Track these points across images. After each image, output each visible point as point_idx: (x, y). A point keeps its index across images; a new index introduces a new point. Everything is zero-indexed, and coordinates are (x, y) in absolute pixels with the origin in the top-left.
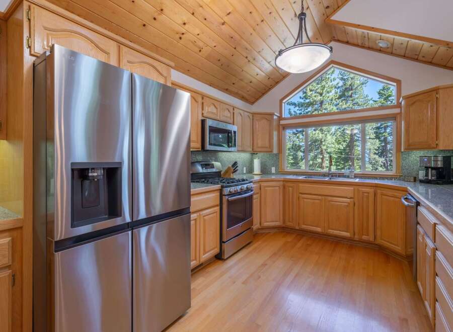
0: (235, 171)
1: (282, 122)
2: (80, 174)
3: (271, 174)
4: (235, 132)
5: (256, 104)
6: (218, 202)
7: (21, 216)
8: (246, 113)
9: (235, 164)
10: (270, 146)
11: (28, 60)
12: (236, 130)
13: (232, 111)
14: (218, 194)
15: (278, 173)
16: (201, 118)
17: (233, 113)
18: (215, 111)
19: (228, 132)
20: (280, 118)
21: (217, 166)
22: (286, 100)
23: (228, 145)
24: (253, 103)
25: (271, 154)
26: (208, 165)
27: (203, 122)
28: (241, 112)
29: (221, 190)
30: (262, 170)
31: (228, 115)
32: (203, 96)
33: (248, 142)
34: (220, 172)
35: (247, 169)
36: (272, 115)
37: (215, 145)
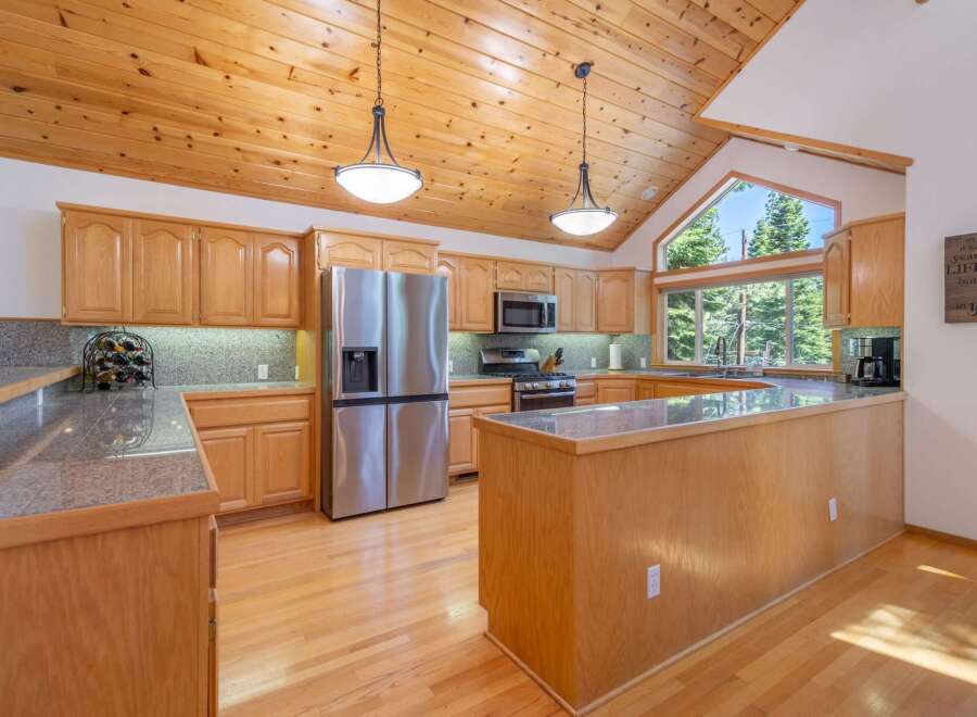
0: (558, 364)
1: (657, 281)
2: (348, 355)
3: (640, 369)
4: (551, 306)
6: (508, 400)
7: (314, 385)
8: (580, 274)
9: (559, 353)
10: (628, 323)
12: (556, 302)
13: (550, 274)
14: (508, 389)
15: (649, 367)
16: (492, 291)
17: (554, 277)
18: (516, 277)
19: (540, 306)
20: (653, 274)
21: (531, 354)
22: (664, 241)
23: (540, 325)
24: (612, 250)
25: (638, 336)
26: (514, 353)
27: (496, 295)
28: (572, 273)
29: (513, 385)
30: (628, 363)
31: (544, 280)
32: (496, 261)
33: (587, 317)
34: (536, 364)
35: (597, 361)
36: (632, 270)
37: (511, 325)
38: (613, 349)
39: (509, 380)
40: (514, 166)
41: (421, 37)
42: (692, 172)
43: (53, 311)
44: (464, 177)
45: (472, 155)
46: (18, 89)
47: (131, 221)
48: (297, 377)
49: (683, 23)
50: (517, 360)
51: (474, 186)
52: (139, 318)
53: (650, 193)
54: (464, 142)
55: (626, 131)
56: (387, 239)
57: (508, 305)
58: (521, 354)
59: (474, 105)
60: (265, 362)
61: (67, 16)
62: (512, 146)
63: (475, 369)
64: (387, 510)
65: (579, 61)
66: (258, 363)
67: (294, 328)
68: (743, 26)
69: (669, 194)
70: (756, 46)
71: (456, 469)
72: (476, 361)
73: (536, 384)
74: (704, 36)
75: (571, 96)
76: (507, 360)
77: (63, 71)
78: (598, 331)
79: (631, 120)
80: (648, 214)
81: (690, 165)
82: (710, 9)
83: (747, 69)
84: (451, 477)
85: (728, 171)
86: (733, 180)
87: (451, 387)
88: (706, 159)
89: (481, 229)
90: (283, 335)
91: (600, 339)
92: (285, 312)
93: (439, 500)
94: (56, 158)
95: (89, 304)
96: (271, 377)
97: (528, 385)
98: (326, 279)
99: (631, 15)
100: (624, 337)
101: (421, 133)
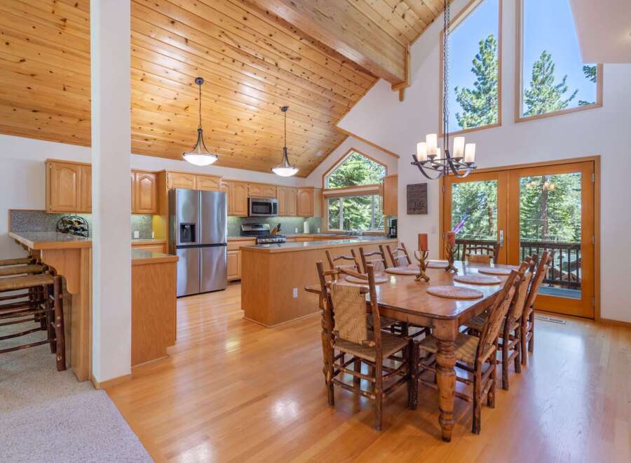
0: (278, 231)
1: (324, 193)
2: (183, 226)
3: (317, 233)
4: (275, 204)
5: (308, 177)
7: (165, 240)
8: (289, 189)
9: (279, 226)
10: (311, 212)
11: (167, 190)
12: (277, 203)
13: (275, 189)
14: (254, 242)
15: (321, 233)
16: (247, 197)
18: (259, 191)
19: (270, 204)
20: (323, 190)
21: (266, 227)
22: (327, 175)
23: (270, 213)
24: (305, 177)
25: (316, 218)
26: (258, 226)
27: (249, 199)
28: (284, 188)
29: (256, 240)
30: (312, 231)
31: (272, 192)
32: (249, 183)
33: (292, 209)
34: (269, 231)
35: (299, 230)
36: (312, 188)
37: (257, 213)
38: (305, 224)
39: (255, 238)
40: (256, 142)
41: (216, 97)
42: (337, 146)
43: (41, 206)
44: (233, 146)
45: (237, 138)
46: (34, 111)
47: (80, 167)
48: (153, 236)
49: (324, 95)
50: (260, 229)
51: (238, 150)
52: (83, 210)
53: (319, 154)
54: (234, 133)
55: (306, 130)
56: (199, 175)
57: (255, 204)
58: (261, 226)
59: (238, 120)
60: (137, 230)
61: (67, 88)
62: (256, 134)
63: (239, 234)
64: (200, 294)
65: (282, 106)
66: (134, 230)
67: (152, 215)
68: (348, 97)
69: (328, 155)
70: (355, 103)
71: (230, 278)
72: (239, 230)
73: (267, 240)
74: (332, 99)
75: (280, 117)
76: (254, 229)
77: (57, 105)
78: (298, 216)
79: (308, 126)
80: (320, 162)
81: (335, 143)
82: (334, 91)
83: (352, 110)
84: (228, 282)
85: (350, 148)
86: (352, 152)
87: (228, 241)
88: (342, 141)
89: (242, 167)
90: (146, 217)
91: (300, 219)
92: (150, 207)
93: (223, 290)
94: (42, 137)
95: (61, 203)
96: (141, 237)
97: (264, 240)
98: (172, 194)
99: (302, 92)
100: (310, 218)
101: (215, 129)
